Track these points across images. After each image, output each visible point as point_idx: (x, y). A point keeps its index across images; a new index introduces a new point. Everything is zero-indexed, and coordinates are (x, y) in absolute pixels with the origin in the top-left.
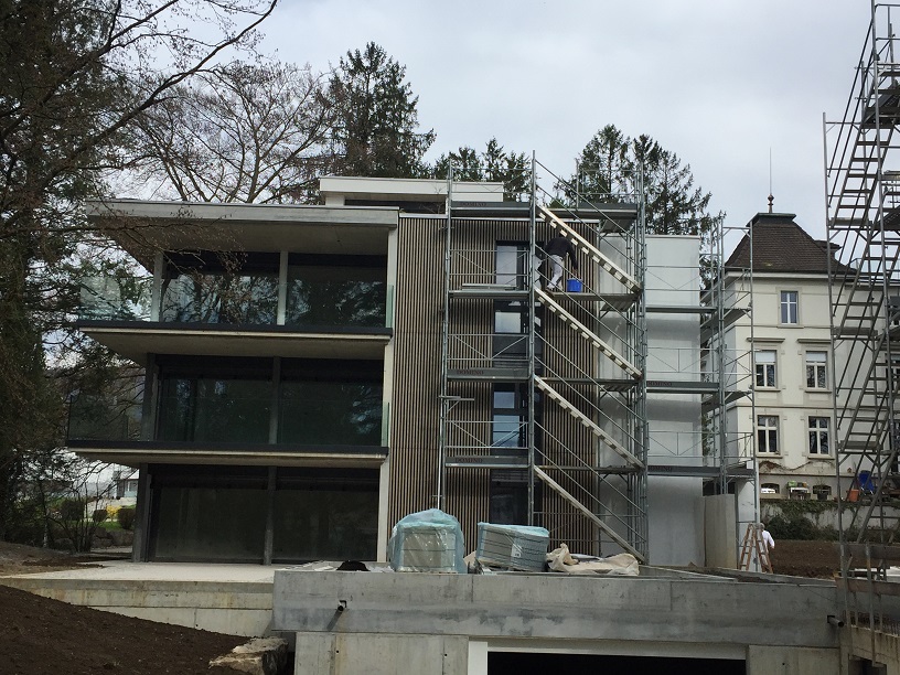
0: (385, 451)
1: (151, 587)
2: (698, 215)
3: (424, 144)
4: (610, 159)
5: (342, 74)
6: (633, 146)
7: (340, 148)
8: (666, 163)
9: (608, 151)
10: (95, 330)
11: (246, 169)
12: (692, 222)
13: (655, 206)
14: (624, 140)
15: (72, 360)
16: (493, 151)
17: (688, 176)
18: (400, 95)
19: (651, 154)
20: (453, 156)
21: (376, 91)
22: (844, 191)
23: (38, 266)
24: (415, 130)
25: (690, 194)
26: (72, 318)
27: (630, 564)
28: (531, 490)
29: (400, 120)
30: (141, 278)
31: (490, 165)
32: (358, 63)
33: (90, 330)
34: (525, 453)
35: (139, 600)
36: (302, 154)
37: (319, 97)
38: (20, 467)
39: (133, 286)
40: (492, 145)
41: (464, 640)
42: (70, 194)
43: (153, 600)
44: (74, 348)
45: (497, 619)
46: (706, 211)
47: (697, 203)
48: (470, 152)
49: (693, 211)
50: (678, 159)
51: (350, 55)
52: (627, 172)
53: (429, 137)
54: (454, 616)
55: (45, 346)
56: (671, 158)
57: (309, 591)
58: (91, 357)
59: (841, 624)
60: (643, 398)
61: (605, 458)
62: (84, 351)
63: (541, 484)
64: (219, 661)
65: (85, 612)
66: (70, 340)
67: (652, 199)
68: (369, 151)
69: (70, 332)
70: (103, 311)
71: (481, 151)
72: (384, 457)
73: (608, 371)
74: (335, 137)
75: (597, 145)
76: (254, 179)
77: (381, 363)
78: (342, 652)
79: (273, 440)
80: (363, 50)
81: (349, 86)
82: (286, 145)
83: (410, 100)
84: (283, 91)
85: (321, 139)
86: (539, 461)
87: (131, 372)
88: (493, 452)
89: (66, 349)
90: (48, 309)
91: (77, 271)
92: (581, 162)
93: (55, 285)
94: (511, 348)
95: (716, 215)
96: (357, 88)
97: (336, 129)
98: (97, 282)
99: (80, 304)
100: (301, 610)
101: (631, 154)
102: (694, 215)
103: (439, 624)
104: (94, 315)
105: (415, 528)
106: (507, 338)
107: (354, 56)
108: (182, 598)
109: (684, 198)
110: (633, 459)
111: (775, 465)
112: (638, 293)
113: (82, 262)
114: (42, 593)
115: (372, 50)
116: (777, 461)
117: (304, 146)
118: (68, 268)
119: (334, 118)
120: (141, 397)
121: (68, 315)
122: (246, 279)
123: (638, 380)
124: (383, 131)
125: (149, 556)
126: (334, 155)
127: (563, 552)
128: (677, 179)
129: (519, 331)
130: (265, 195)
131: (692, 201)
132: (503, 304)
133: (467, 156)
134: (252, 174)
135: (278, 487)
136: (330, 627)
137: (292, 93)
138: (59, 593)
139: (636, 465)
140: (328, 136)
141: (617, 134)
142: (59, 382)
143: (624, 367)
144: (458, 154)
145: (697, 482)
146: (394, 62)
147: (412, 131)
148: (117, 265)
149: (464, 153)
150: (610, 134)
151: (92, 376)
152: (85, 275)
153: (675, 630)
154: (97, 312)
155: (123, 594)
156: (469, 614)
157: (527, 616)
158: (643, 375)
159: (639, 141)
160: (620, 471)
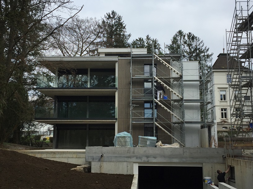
0: (116, 119)
1: (57, 153)
2: (206, 54)
3: (128, 37)
4: (181, 39)
5: (105, 19)
6: (187, 35)
7: (105, 39)
8: (196, 40)
9: (180, 37)
10: (41, 90)
11: (80, 46)
12: (204, 56)
13: (194, 52)
14: (184, 34)
15: (36, 98)
16: (148, 38)
17: (203, 43)
18: (121, 24)
19: (192, 37)
20: (137, 40)
21: (114, 23)
22: (231, 49)
23: (26, 74)
24: (126, 34)
25: (203, 48)
26: (35, 87)
27: (177, 145)
28: (154, 128)
29: (121, 31)
30: (52, 76)
31: (147, 42)
32: (109, 16)
33: (40, 90)
34: (153, 119)
35: (54, 156)
36: (94, 41)
37: (99, 26)
38: (23, 126)
39: (50, 78)
40: (148, 36)
41: (132, 163)
42: (33, 55)
43: (57, 156)
44: (36, 95)
45: (140, 158)
46: (208, 53)
47: (205, 51)
48: (141, 39)
49: (204, 53)
50: (200, 39)
51: (107, 14)
52: (185, 43)
53: (129, 35)
54: (130, 157)
55: (29, 94)
56: (198, 38)
57: (94, 152)
58: (40, 97)
59: (225, 157)
60: (183, 104)
61: (174, 120)
62: (39, 96)
63: (157, 127)
64: (73, 169)
65: (41, 159)
66: (35, 93)
67: (192, 50)
68: (113, 40)
69: (35, 91)
70: (43, 85)
71: (145, 38)
72: (116, 121)
73: (174, 97)
74: (104, 36)
75: (177, 35)
76: (82, 48)
77: (115, 97)
78: (102, 166)
79: (88, 117)
80: (111, 13)
81: (107, 22)
82: (90, 39)
83: (124, 25)
84: (89, 25)
85: (100, 37)
86: (156, 121)
87: (51, 101)
88: (145, 119)
89: (34, 95)
90: (29, 85)
91: (36, 75)
92: (172, 40)
93: (30, 78)
94: (149, 92)
95: (211, 54)
96: (109, 23)
97: (104, 34)
98: (41, 78)
99: (37, 83)
100: (92, 156)
101: (186, 38)
102: (204, 54)
103: (126, 159)
104: (41, 86)
105: (120, 136)
106: (148, 89)
107: (108, 14)
108: (64, 155)
109: (202, 49)
110: (181, 120)
111: (226, 122)
112: (181, 77)
113: (37, 72)
114: (30, 155)
115: (113, 12)
116: (227, 121)
117: (95, 39)
118: (34, 74)
119: (103, 31)
120: (54, 107)
121: (34, 86)
122: (80, 76)
123: (182, 99)
124: (117, 34)
125: (57, 148)
126: (103, 41)
127: (160, 143)
128: (200, 44)
129: (151, 87)
130: (85, 53)
131: (204, 50)
132: (146, 80)
133: (141, 40)
134: (81, 47)
135: (89, 129)
136: (99, 160)
137: (91, 25)
138: (34, 155)
139: (181, 121)
140: (102, 36)
141: (182, 32)
142: (32, 104)
143: (178, 96)
144: (138, 39)
145: (199, 126)
146: (119, 15)
147: (125, 34)
148: (46, 73)
149: (140, 39)
150: (180, 33)
151: (41, 102)
152: (38, 76)
153: (184, 160)
154: (42, 85)
155: (50, 155)
156: (133, 157)
157: (148, 157)
158: (183, 98)
159: (188, 34)
160: (178, 123)
